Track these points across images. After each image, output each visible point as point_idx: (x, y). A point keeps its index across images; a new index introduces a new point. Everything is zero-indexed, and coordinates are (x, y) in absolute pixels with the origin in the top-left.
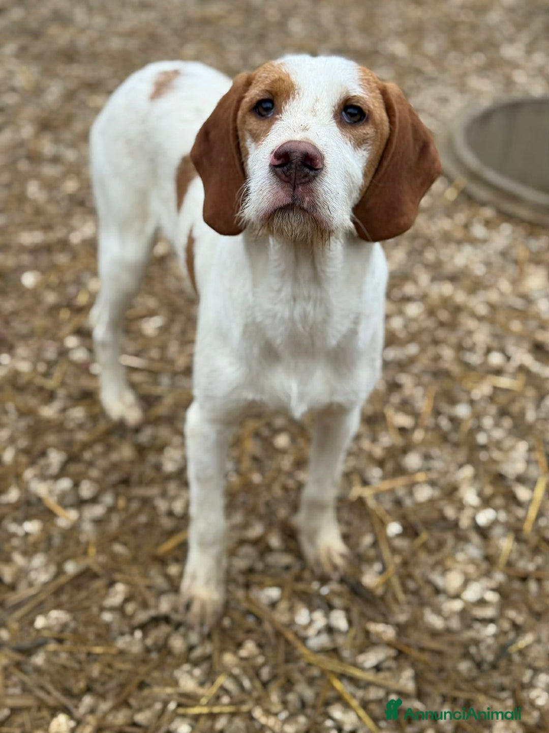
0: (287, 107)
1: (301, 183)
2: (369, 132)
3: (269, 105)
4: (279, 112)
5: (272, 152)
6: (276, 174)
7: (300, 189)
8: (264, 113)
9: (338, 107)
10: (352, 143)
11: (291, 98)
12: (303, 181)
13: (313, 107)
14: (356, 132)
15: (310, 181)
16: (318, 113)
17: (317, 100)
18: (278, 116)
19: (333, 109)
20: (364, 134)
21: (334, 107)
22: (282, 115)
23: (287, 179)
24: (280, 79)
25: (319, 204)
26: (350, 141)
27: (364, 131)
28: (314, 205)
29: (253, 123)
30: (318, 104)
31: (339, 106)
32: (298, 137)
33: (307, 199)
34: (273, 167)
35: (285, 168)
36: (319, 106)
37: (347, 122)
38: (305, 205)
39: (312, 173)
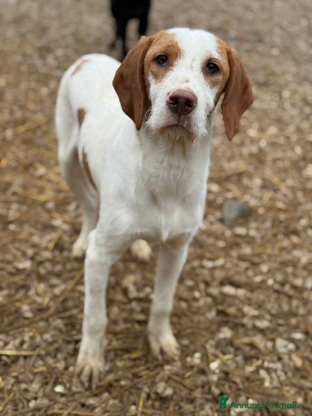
0: (176, 63)
1: (183, 114)
2: (220, 78)
3: (165, 58)
4: (171, 65)
5: (168, 94)
6: (170, 108)
7: (183, 117)
8: (161, 62)
9: (205, 65)
10: (210, 85)
11: (178, 58)
12: (185, 113)
13: (191, 65)
14: (213, 78)
15: (188, 113)
16: (194, 69)
17: (194, 60)
18: (170, 68)
19: (202, 65)
20: (217, 79)
21: (203, 64)
22: (173, 68)
23: (176, 112)
24: (172, 46)
25: (192, 125)
26: (209, 84)
27: (218, 78)
28: (190, 125)
29: (154, 67)
30: (194, 63)
31: (205, 63)
32: (183, 86)
33: (186, 122)
34: (168, 104)
35: (175, 106)
36: (194, 64)
37: (208, 73)
38: (185, 125)
39: (190, 109)
